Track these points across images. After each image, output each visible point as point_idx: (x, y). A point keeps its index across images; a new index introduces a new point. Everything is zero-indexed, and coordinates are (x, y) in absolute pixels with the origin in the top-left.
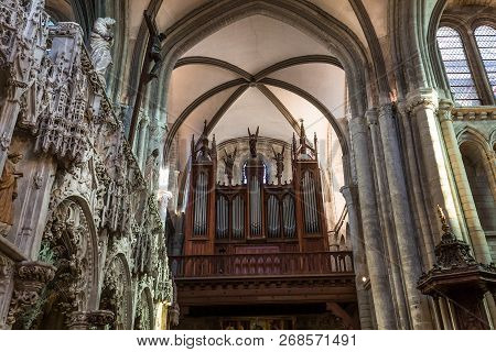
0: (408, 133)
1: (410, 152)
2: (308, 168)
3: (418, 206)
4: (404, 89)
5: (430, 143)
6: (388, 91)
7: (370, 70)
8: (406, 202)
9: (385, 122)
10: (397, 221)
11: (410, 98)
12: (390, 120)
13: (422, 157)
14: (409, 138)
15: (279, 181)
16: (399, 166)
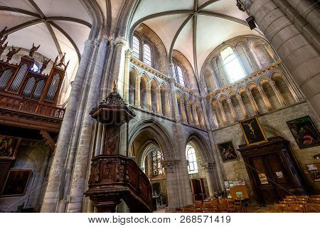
0: (111, 53)
1: (110, 59)
2: (59, 72)
3: (105, 81)
4: (116, 36)
5: (120, 59)
6: (109, 36)
7: (103, 27)
8: (100, 79)
9: (103, 45)
10: (92, 85)
11: (118, 39)
12: (105, 45)
13: (114, 63)
14: (111, 54)
15: (41, 72)
16: (102, 63)
